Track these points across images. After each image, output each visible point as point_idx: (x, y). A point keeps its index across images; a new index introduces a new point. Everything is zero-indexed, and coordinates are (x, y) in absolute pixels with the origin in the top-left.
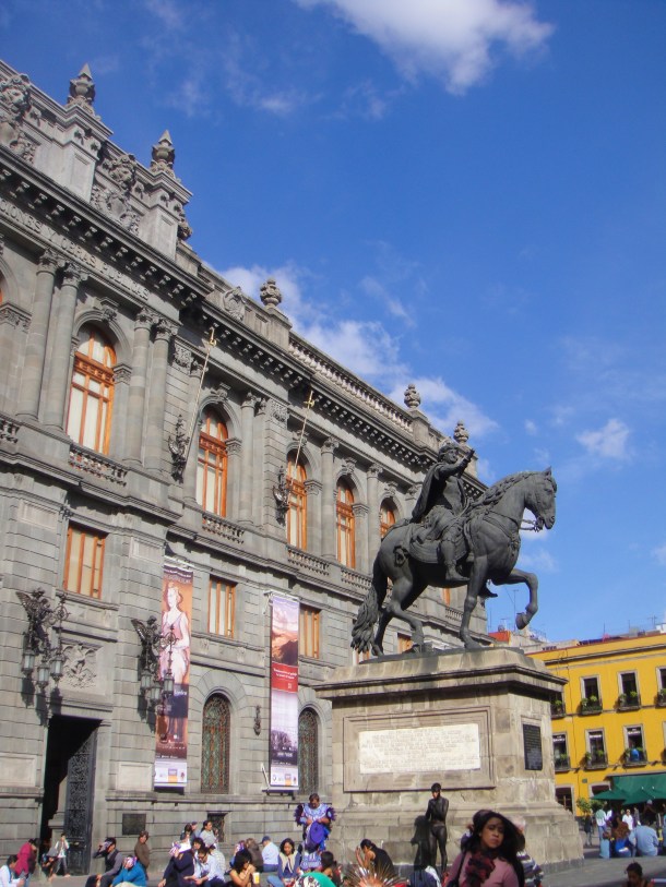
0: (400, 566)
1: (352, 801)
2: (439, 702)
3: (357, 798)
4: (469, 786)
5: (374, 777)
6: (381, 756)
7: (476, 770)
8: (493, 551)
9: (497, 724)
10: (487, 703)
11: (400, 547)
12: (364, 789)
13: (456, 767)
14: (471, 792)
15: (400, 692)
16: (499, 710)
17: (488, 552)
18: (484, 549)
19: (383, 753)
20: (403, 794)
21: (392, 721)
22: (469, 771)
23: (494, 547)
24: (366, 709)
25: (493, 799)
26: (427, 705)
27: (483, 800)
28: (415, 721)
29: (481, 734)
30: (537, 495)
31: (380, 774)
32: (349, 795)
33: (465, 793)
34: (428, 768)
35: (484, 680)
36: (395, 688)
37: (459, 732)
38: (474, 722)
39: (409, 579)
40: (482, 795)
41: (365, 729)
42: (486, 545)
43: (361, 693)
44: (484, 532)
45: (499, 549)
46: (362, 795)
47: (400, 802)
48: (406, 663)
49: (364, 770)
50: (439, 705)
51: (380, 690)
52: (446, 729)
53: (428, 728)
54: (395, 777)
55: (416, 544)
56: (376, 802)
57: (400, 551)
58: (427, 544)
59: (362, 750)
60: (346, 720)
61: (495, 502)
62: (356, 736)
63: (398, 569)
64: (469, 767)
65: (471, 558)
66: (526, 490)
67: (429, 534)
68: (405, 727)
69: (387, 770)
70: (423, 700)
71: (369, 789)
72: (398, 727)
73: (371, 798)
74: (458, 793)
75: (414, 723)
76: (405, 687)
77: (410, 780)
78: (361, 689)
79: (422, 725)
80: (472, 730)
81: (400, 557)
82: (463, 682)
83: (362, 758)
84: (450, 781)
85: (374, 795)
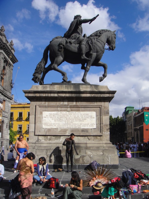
0: (60, 51)
1: (38, 139)
2: (80, 102)
3: (40, 138)
4: (92, 135)
5: (49, 130)
6: (53, 122)
7: (94, 129)
8: (98, 52)
9: (104, 112)
10: (100, 104)
11: (62, 44)
12: (45, 134)
13: (86, 127)
14: (92, 137)
15: (65, 97)
16: (105, 107)
17: (97, 52)
18: (96, 50)
19: (54, 120)
20: (62, 137)
21: (58, 108)
22: (91, 129)
23: (99, 51)
24: (47, 103)
25: (101, 140)
26: (74, 103)
27: (97, 140)
28: (69, 109)
29: (97, 116)
30: (112, 38)
31: (52, 129)
32: (37, 136)
33: (89, 137)
34: (74, 127)
35: (102, 95)
36: (63, 95)
37: (88, 114)
38: (94, 111)
39: (62, 57)
40: (97, 138)
41: (46, 111)
42: (97, 49)
43: (47, 96)
44: (96, 45)
45: (101, 52)
46: (43, 137)
47: (61, 140)
48: (65, 86)
49: (44, 127)
50: (79, 104)
51: (56, 95)
52: (82, 113)
53: (74, 112)
54: (59, 130)
55: (68, 44)
56: (50, 140)
57: (62, 46)
58: (73, 45)
59: (44, 119)
60: (37, 107)
61: (99, 36)
62: (41, 113)
63: (59, 52)
64: (91, 127)
65: (91, 53)
66: (109, 35)
67: (75, 42)
68: (64, 111)
69: (55, 127)
70: (73, 101)
71: (47, 134)
72: (61, 111)
73: (47, 138)
74: (86, 137)
75: (68, 110)
76: (67, 95)
77: (66, 132)
78: (47, 94)
79: (72, 111)
80: (94, 114)
81: (61, 48)
82: (93, 95)
83: (43, 122)
84: (83, 133)
85: (49, 137)
